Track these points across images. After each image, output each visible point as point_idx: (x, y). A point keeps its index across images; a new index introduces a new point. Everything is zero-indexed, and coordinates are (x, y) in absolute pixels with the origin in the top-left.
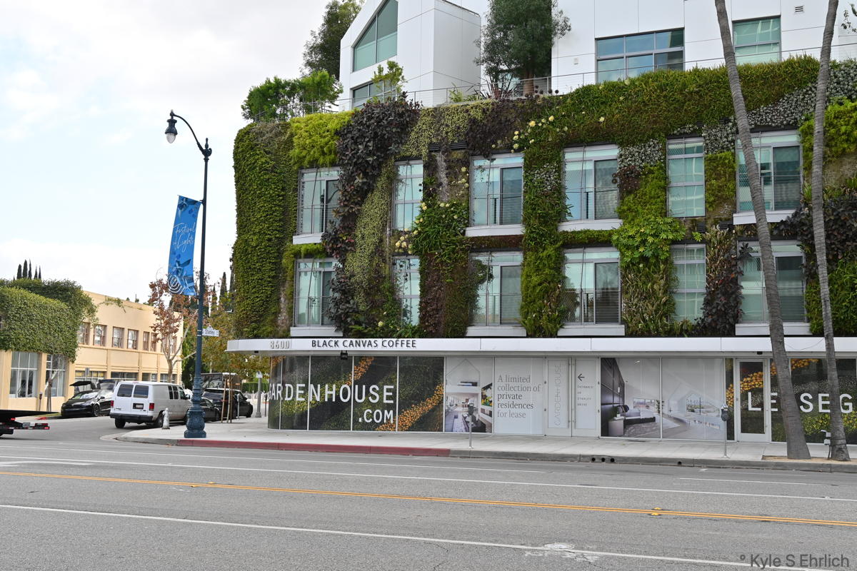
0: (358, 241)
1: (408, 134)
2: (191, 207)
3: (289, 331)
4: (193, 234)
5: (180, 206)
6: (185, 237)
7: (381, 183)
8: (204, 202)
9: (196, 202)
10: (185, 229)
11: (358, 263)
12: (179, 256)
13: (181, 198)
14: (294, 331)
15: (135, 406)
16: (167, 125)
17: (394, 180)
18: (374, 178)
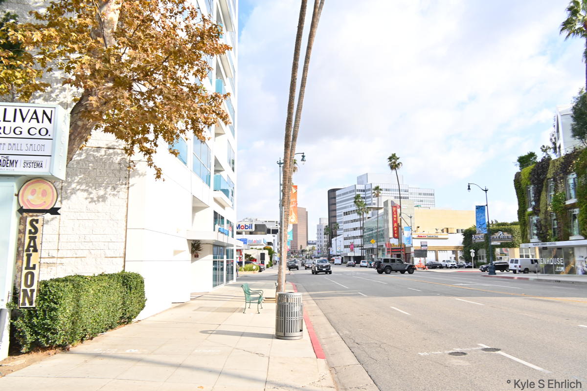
0: (541, 209)
1: (548, 170)
2: (481, 208)
3: (529, 241)
4: (484, 215)
5: (477, 208)
6: (481, 216)
7: (544, 188)
8: (487, 205)
9: (482, 206)
10: (481, 214)
11: (541, 216)
12: (480, 222)
13: (476, 206)
14: (532, 241)
15: (515, 266)
16: (468, 187)
17: (547, 186)
18: (542, 187)
